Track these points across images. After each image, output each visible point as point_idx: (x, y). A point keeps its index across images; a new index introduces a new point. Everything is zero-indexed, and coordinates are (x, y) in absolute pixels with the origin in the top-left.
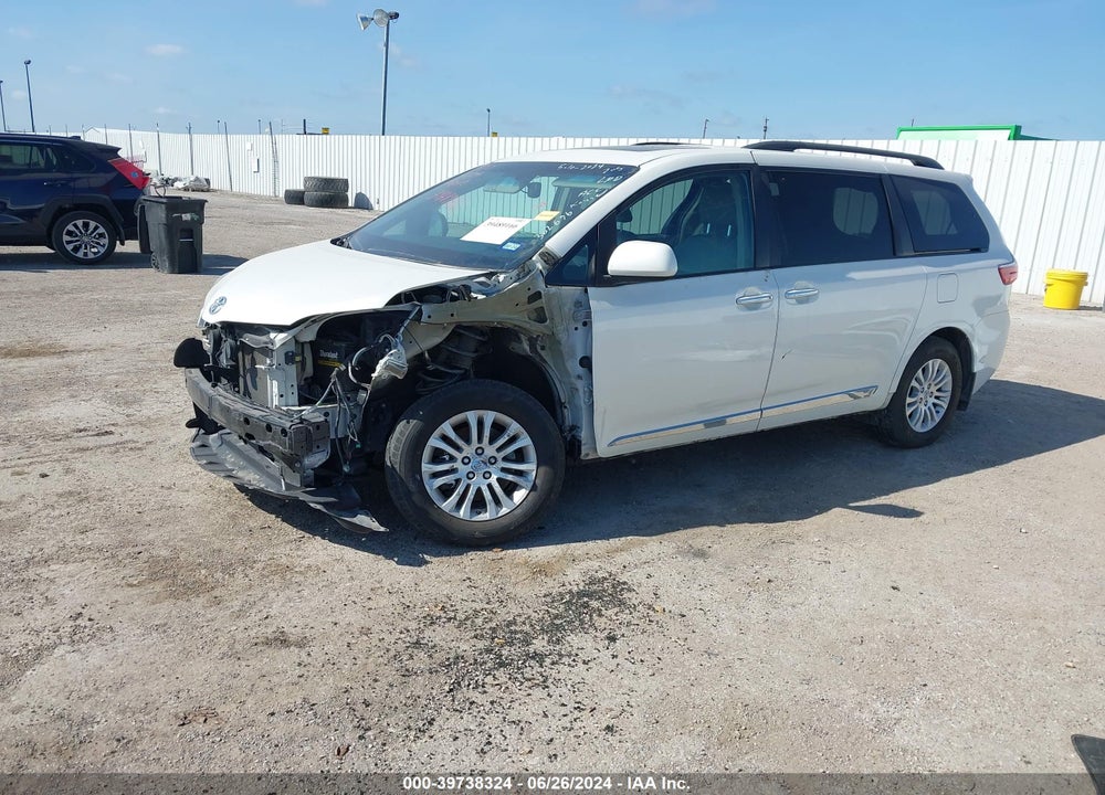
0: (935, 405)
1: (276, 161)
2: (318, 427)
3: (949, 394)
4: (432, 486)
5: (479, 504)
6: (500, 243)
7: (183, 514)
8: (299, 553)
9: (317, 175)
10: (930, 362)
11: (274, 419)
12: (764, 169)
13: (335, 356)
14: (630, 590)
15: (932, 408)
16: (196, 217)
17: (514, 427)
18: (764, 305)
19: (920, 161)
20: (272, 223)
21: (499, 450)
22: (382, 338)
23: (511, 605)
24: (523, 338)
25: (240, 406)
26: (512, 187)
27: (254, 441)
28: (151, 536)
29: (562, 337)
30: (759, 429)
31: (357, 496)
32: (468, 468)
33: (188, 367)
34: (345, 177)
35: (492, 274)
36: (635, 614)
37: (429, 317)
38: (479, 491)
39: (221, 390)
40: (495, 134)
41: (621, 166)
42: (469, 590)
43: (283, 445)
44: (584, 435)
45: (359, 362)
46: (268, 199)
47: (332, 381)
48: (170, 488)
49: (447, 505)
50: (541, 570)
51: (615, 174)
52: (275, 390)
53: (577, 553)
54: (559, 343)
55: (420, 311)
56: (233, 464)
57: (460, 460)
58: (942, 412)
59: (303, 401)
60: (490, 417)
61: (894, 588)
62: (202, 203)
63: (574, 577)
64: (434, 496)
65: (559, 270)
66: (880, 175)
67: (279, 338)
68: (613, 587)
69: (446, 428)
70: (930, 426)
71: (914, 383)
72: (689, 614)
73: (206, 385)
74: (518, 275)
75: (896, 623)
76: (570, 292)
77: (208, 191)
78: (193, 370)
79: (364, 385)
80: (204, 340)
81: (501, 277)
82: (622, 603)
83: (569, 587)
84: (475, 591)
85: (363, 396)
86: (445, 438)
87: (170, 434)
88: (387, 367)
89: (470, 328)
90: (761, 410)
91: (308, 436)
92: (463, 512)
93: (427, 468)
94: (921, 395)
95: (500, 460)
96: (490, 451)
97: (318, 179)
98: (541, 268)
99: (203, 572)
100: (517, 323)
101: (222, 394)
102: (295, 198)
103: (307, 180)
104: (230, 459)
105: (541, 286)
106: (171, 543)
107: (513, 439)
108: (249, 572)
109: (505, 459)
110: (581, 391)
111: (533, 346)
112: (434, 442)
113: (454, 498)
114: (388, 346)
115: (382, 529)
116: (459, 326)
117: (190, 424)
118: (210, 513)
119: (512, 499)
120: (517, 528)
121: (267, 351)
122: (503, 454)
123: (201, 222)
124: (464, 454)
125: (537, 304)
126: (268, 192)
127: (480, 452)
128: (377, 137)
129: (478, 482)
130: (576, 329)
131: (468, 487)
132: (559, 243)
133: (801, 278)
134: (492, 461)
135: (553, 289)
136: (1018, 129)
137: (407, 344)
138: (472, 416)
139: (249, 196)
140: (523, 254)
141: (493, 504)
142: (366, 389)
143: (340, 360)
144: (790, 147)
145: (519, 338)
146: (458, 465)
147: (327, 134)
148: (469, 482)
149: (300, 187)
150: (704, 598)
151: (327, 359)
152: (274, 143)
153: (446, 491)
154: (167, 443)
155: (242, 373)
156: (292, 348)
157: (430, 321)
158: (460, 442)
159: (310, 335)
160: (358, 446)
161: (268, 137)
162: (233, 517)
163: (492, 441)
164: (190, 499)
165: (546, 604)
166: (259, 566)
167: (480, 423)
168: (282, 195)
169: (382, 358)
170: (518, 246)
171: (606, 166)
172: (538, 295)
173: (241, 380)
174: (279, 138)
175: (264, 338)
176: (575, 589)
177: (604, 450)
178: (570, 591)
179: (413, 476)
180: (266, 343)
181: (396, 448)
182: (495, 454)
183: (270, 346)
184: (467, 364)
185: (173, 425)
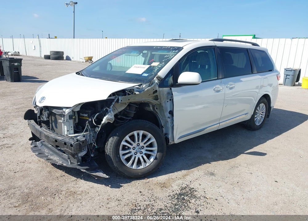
0: (261, 117)
1: (40, 46)
2: (83, 142)
3: (265, 113)
4: (123, 158)
5: (139, 163)
6: (141, 73)
7: (31, 173)
8: (77, 186)
9: (54, 51)
10: (261, 104)
11: (67, 140)
12: (218, 47)
13: (87, 115)
14: (196, 191)
15: (261, 118)
16: (19, 64)
17: (150, 135)
18: (221, 91)
19: (254, 44)
20: (41, 65)
21: (145, 144)
22: (105, 109)
23: (158, 201)
24: (151, 105)
25: (52, 135)
26: (135, 54)
27: (59, 148)
28: (20, 183)
29: (163, 105)
30: (219, 129)
31: (97, 165)
32: (135, 151)
33: (29, 120)
34: (63, 51)
35: (141, 85)
36: (201, 201)
37: (121, 101)
38: (139, 159)
39: (44, 129)
40: (106, 38)
41: (176, 47)
42: (141, 196)
43: (71, 150)
44: (170, 136)
45: (97, 118)
46: (39, 58)
47: (87, 125)
48: (24, 162)
49: (129, 165)
50: (163, 186)
51: (175, 50)
52: (66, 129)
53: (173, 177)
54: (162, 107)
55: (118, 99)
56: (48, 153)
57: (132, 149)
58: (263, 119)
59: (75, 132)
60: (141, 132)
61: (276, 182)
62: (21, 60)
63: (176, 188)
64: (124, 162)
65: (163, 82)
66: (247, 48)
67: (67, 111)
68: (190, 190)
69: (127, 138)
70: (260, 123)
71: (257, 111)
72: (218, 198)
73: (38, 127)
74: (149, 85)
75: (283, 195)
76: (166, 89)
77: (19, 55)
78: (31, 121)
79: (98, 126)
80: (35, 109)
81: (144, 86)
82: (195, 197)
83: (175, 192)
84: (144, 196)
85: (98, 130)
86: (127, 141)
87: (20, 140)
88: (108, 119)
89: (135, 103)
90: (219, 123)
91: (80, 146)
92: (134, 167)
93: (121, 152)
94: (258, 114)
95: (145, 147)
96: (142, 144)
97: (54, 52)
98: (157, 82)
99: (43, 198)
100: (149, 101)
101: (44, 130)
102: (47, 57)
103: (51, 52)
104: (46, 151)
105: (157, 88)
106: (28, 186)
107: (149, 140)
108: (60, 196)
109: (147, 147)
110: (169, 122)
111: (153, 108)
112: (123, 143)
113: (131, 162)
114: (107, 111)
115: (107, 177)
116: (130, 103)
117: (30, 139)
118: (40, 171)
119: (150, 160)
120: (152, 170)
121: (62, 115)
122: (146, 145)
123: (21, 65)
124: (133, 146)
125: (155, 94)
126: (38, 56)
127: (138, 145)
128: (72, 39)
129: (139, 155)
130: (168, 102)
131: (135, 157)
132: (162, 73)
133: (230, 81)
134: (143, 147)
135: (161, 89)
136: (255, 35)
137: (114, 110)
138: (135, 133)
139: (32, 57)
140: (150, 78)
141: (144, 163)
142: (99, 127)
143: (89, 117)
144: (222, 40)
145: (149, 106)
146: (131, 150)
147: (56, 38)
148: (135, 156)
149: (49, 54)
150: (220, 191)
151: (83, 116)
152: (40, 41)
153: (128, 160)
154: (20, 144)
155: (50, 122)
156: (71, 114)
157: (122, 102)
158: (132, 142)
159: (78, 109)
160: (97, 147)
161: (38, 39)
162: (50, 172)
163: (142, 141)
164: (32, 166)
165: (170, 200)
166: (63, 193)
167: (138, 135)
168: (43, 56)
169: (105, 116)
170: (148, 75)
171: (171, 47)
172: (156, 91)
173: (50, 124)
174: (41, 39)
175: (61, 111)
176: (178, 193)
177: (177, 141)
178: (176, 194)
179: (117, 156)
180: (62, 112)
181: (110, 147)
182: (144, 145)
183: (64, 114)
184: (132, 116)
185: (21, 137)
